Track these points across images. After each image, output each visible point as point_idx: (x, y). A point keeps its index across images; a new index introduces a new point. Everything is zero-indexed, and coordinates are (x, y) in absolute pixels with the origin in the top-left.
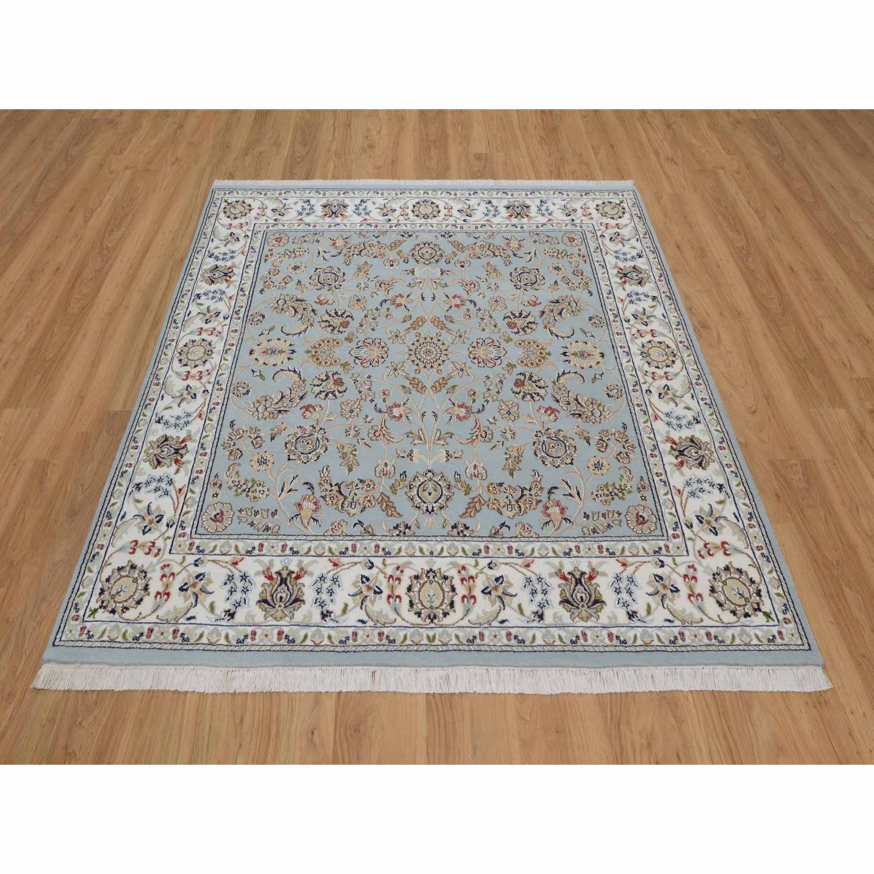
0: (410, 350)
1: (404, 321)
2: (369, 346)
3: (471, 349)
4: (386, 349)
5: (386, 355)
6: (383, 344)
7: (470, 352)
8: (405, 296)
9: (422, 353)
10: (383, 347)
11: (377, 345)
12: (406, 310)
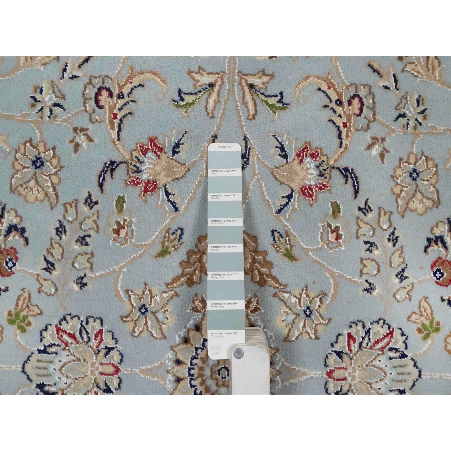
0: (178, 362)
1: (164, 253)
2: (73, 347)
3: (333, 359)
4: (115, 357)
5: (116, 381)
6: (108, 341)
7: (330, 374)
8: (168, 148)
9: (207, 372)
10: (109, 350)
11: (94, 343)
12: (168, 207)
